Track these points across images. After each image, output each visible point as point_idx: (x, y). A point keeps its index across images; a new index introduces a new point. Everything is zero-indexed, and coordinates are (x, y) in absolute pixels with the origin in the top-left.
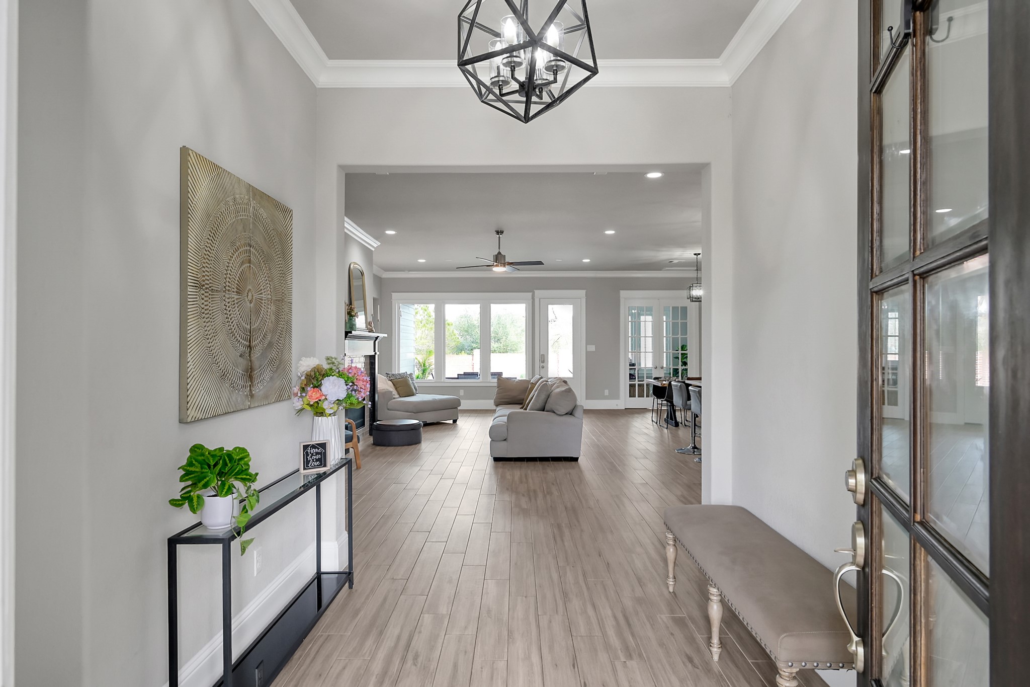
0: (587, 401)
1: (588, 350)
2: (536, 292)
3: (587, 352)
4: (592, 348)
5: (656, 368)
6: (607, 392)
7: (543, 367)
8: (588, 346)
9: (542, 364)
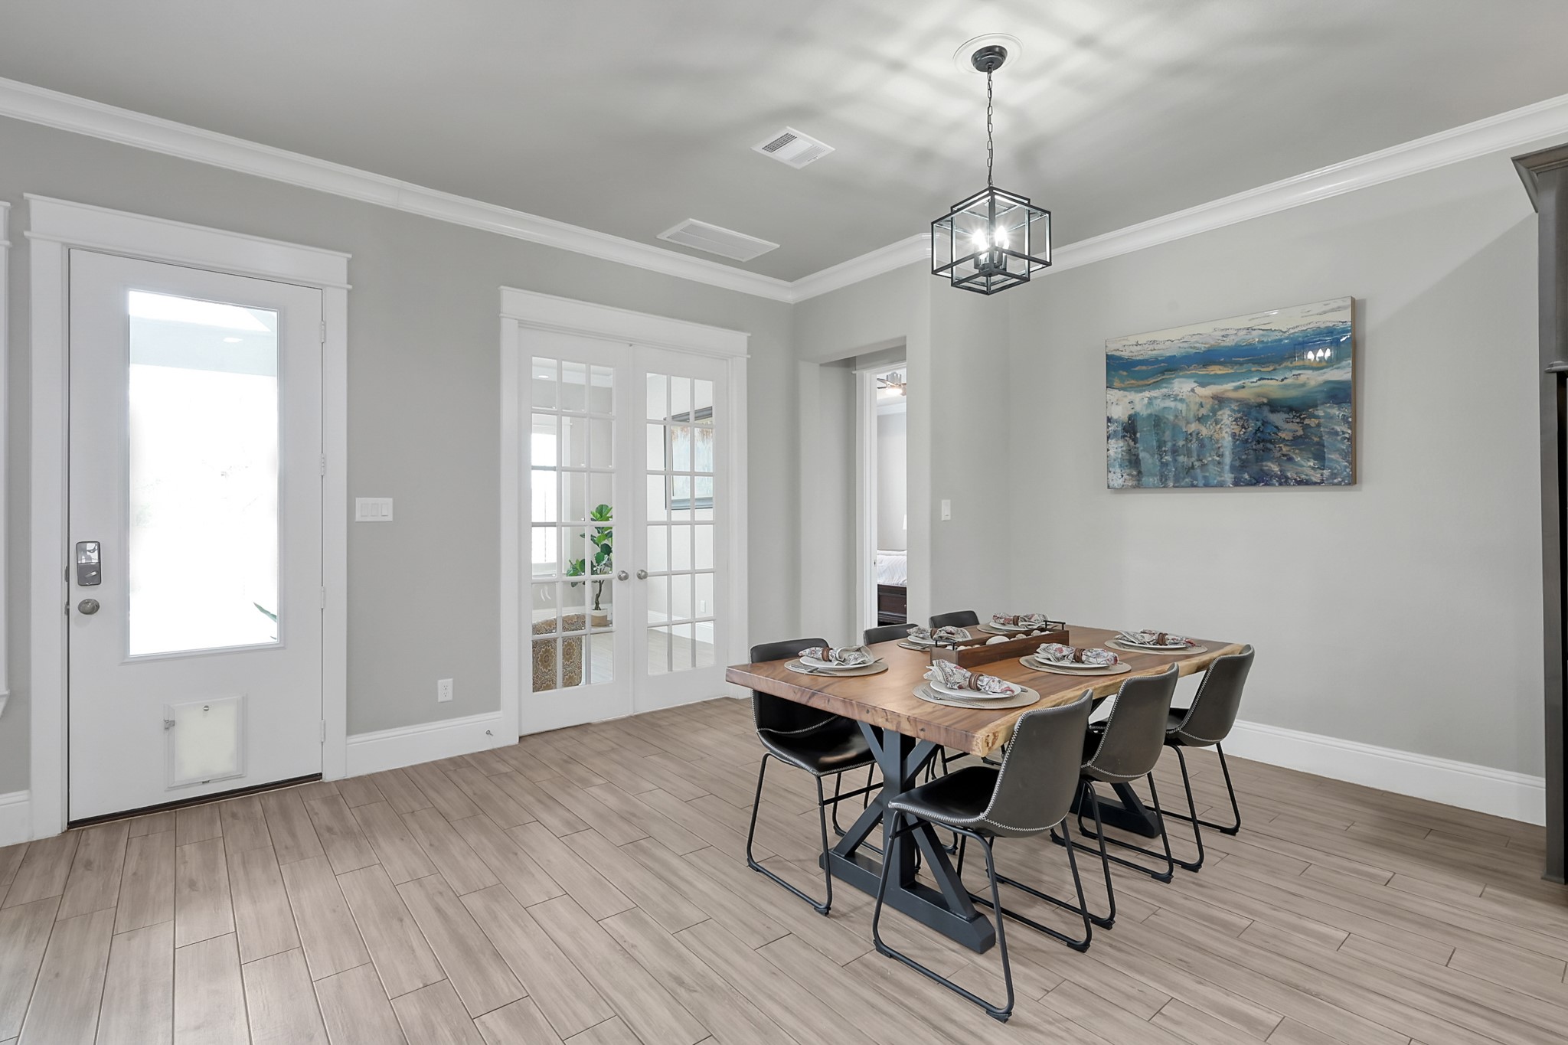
0: (356, 738)
1: (358, 518)
3: (353, 526)
4: (378, 509)
5: (626, 578)
6: (445, 689)
7: (90, 608)
8: (359, 501)
9: (79, 594)
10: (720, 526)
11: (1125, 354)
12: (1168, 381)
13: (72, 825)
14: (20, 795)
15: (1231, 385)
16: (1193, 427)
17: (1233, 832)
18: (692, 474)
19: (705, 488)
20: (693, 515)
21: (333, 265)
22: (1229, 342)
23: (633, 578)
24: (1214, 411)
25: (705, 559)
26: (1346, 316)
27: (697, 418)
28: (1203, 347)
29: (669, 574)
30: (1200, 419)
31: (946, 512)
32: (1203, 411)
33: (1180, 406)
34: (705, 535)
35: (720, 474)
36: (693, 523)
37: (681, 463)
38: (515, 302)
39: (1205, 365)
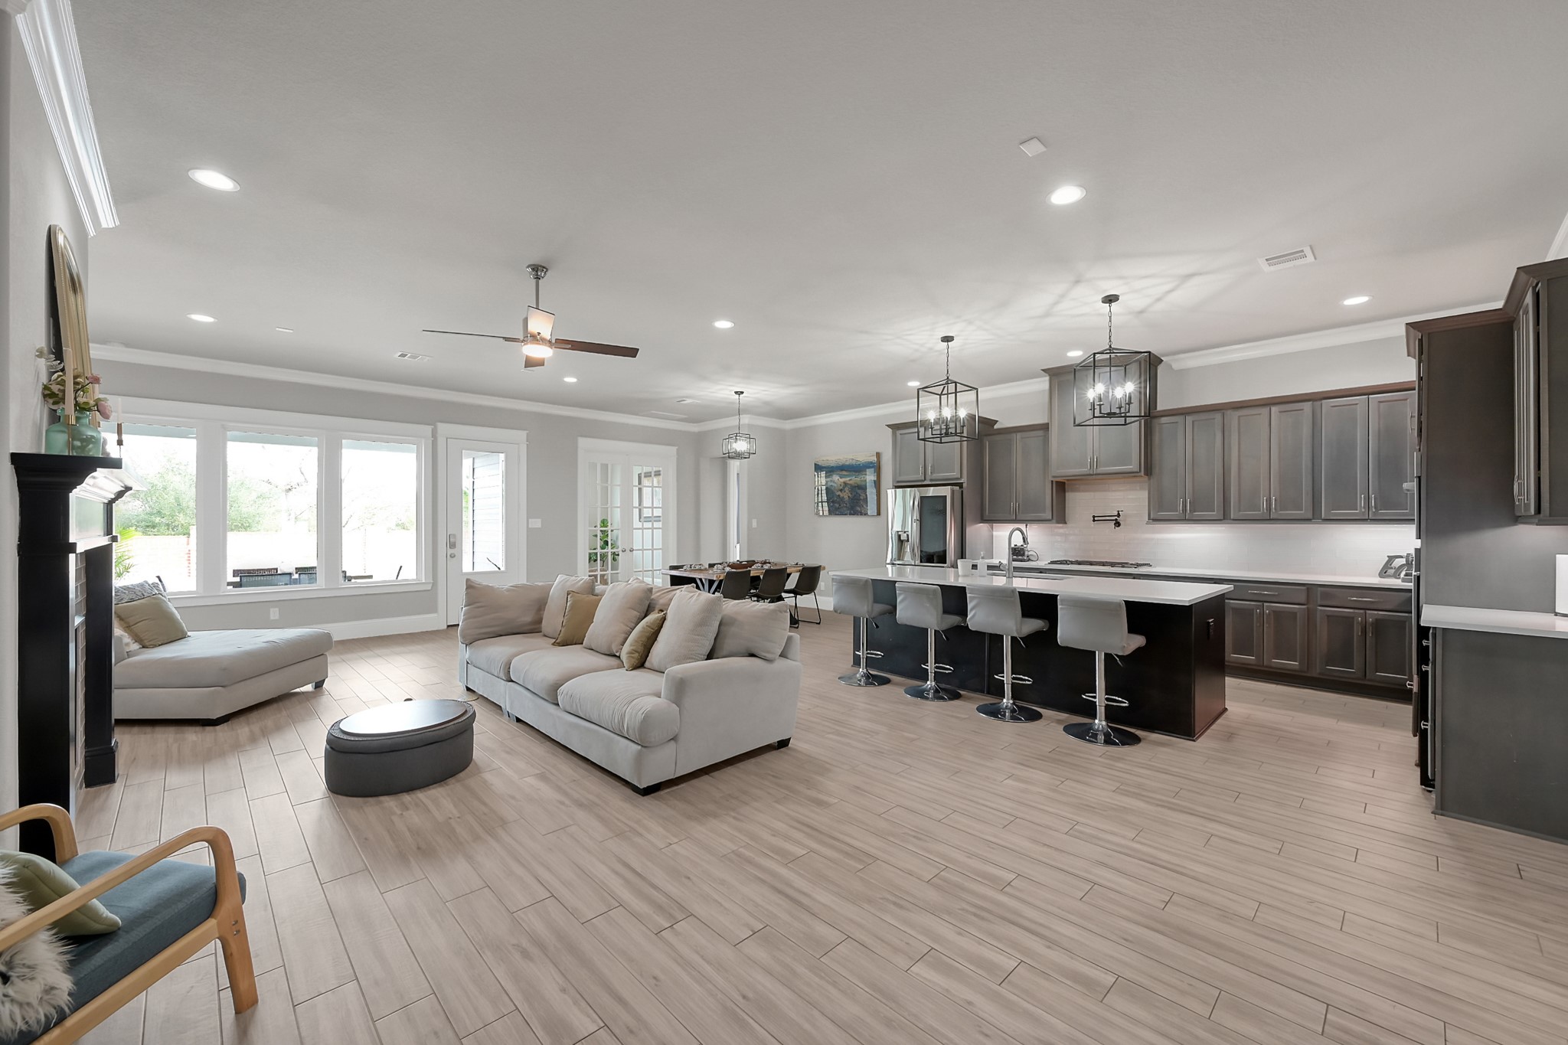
1: (530, 526)
2: (441, 426)
3: (529, 528)
4: (536, 523)
5: (625, 551)
7: (453, 556)
8: (530, 520)
9: (450, 551)
10: (665, 530)
11: (820, 464)
12: (832, 475)
13: (448, 626)
14: (435, 615)
15: (848, 479)
16: (838, 493)
17: (819, 623)
18: (652, 508)
19: (658, 512)
20: (653, 524)
21: (521, 435)
22: (847, 463)
23: (627, 551)
24: (844, 488)
25: (658, 544)
26: (875, 459)
27: (655, 475)
28: (841, 464)
29: (643, 550)
30: (841, 490)
31: (754, 524)
32: (841, 487)
33: (835, 485)
34: (658, 533)
35: (664, 508)
36: (653, 529)
37: (647, 502)
38: (583, 442)
39: (842, 470)
